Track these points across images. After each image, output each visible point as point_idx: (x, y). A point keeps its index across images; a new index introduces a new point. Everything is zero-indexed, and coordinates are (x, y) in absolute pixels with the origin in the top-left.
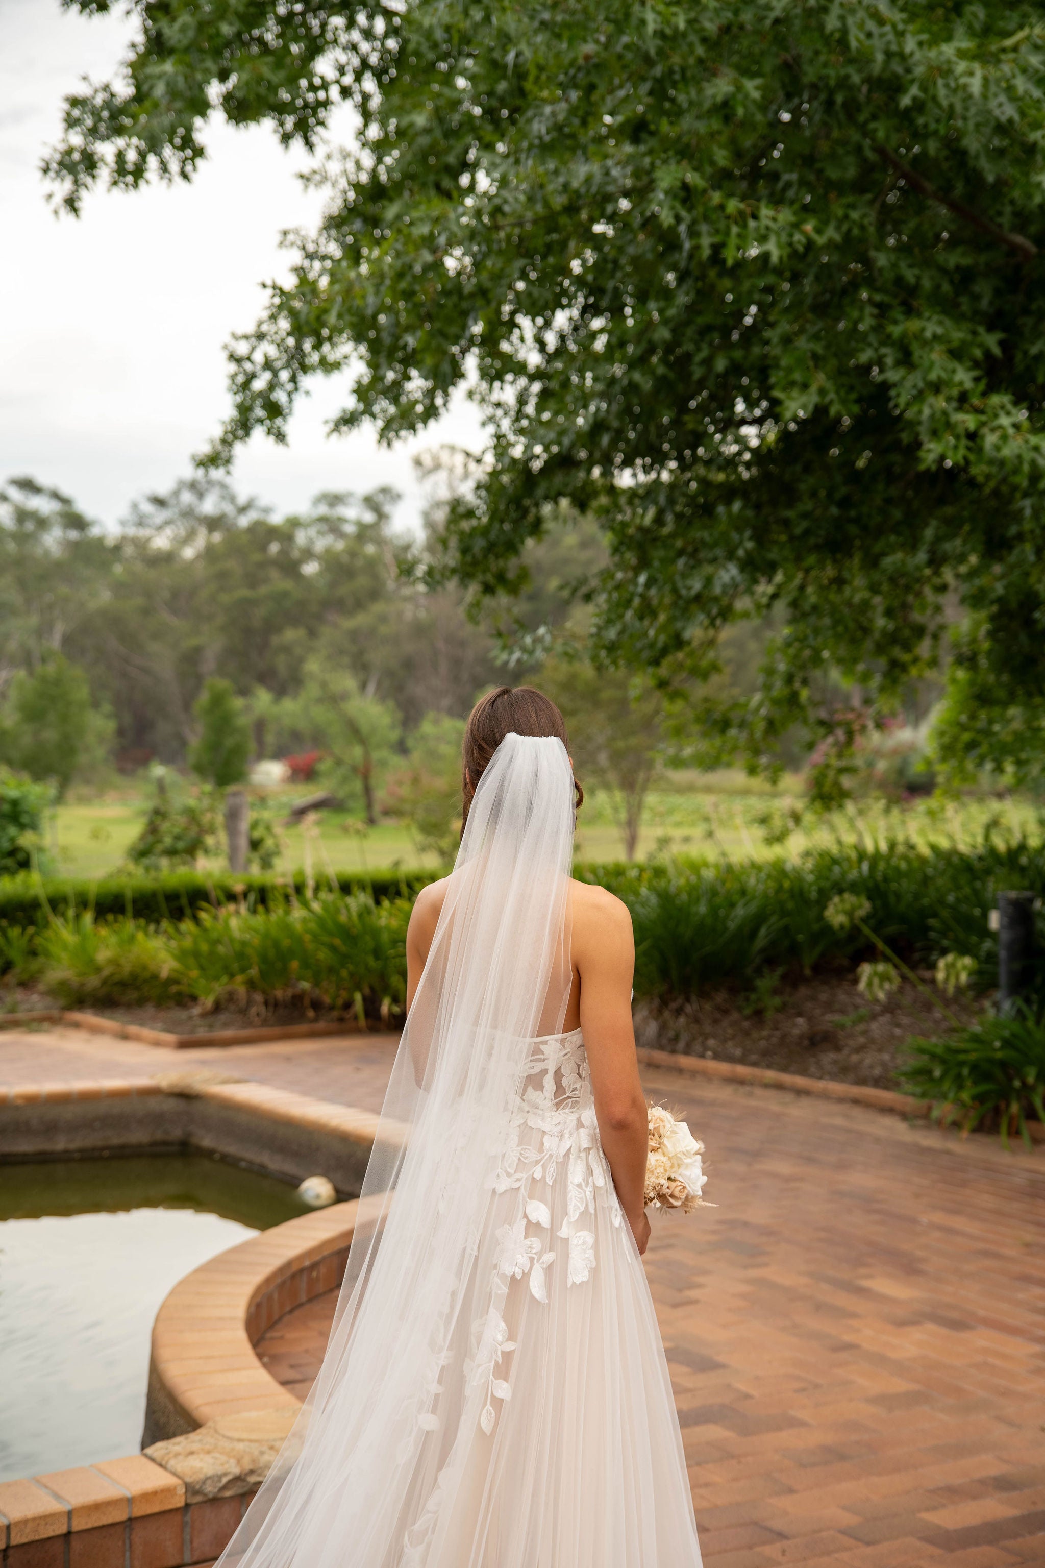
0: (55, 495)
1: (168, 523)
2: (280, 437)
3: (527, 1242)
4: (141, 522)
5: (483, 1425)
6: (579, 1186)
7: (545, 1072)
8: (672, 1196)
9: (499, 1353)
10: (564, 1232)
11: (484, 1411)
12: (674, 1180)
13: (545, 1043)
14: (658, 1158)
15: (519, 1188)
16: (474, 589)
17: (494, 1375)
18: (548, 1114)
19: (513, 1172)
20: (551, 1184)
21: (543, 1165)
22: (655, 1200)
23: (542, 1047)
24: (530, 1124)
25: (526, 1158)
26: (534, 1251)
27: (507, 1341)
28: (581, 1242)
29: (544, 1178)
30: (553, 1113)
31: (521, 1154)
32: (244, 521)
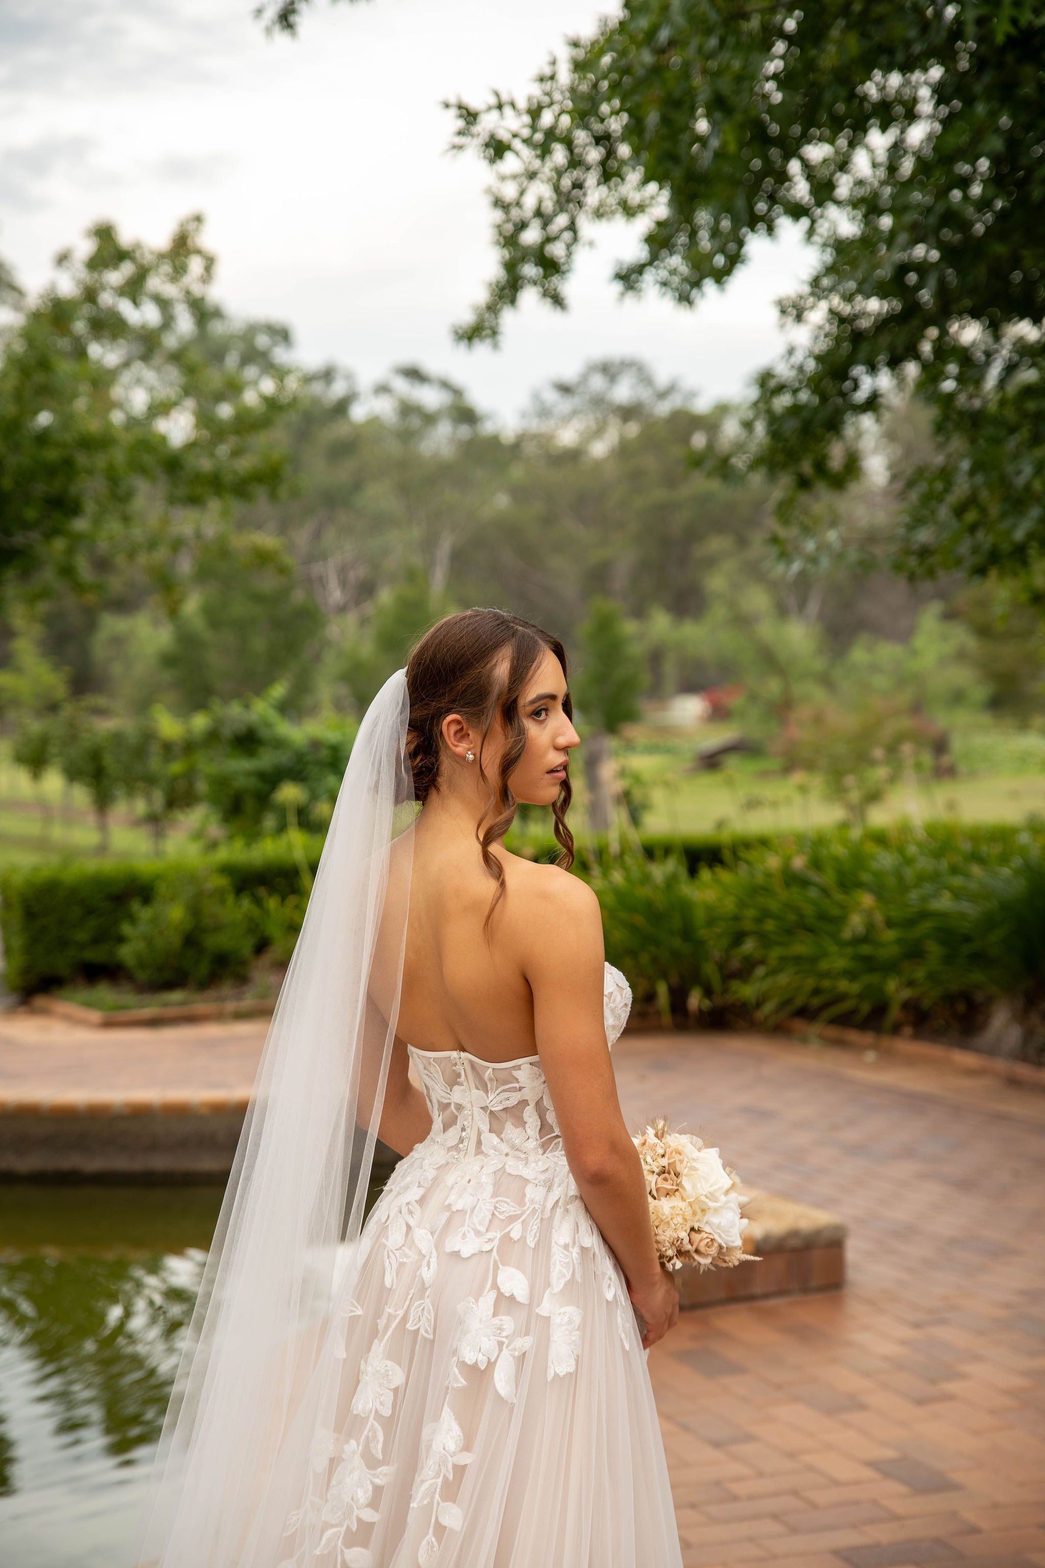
0: (445, 385)
1: (575, 413)
2: (557, 300)
3: (496, 1321)
4: (544, 412)
5: (420, 1560)
6: (566, 1247)
7: (524, 1103)
8: (697, 1251)
9: (450, 1467)
10: (545, 1308)
11: (424, 1542)
12: (699, 1231)
13: (518, 1068)
14: (674, 1204)
15: (491, 1250)
16: (786, 480)
17: (441, 1496)
18: (531, 1158)
19: (483, 1229)
20: (533, 1246)
21: (523, 1222)
22: (675, 1260)
23: (515, 1073)
24: (509, 1170)
25: (501, 1213)
26: (504, 1334)
27: (461, 1451)
28: (566, 1319)
29: (523, 1238)
30: (540, 1157)
31: (496, 1208)
32: (663, 409)
